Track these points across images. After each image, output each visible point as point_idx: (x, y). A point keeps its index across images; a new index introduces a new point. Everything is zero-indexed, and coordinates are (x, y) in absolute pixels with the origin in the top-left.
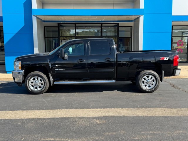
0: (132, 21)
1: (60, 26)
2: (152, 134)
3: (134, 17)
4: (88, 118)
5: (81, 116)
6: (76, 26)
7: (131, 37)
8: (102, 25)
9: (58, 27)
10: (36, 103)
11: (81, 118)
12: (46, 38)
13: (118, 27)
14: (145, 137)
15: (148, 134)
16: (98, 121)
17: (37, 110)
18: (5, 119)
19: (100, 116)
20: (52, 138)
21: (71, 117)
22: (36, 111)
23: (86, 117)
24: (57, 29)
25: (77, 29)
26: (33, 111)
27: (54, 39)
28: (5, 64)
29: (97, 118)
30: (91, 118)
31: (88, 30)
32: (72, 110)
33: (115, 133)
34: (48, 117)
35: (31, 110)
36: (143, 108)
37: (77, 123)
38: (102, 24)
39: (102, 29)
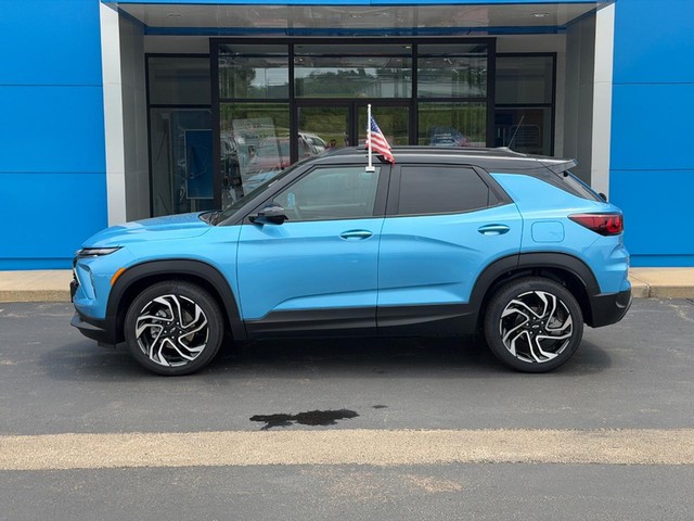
0: (554, 30)
1: (219, 51)
3: (564, 12)
4: (379, 468)
5: (350, 460)
6: (295, 52)
7: (550, 102)
8: (415, 49)
9: (213, 57)
11: (346, 468)
13: (493, 56)
16: (428, 485)
19: (432, 460)
21: (303, 466)
22: (140, 435)
23: (368, 467)
24: (206, 65)
25: (299, 65)
26: (127, 435)
29: (419, 469)
30: (390, 469)
31: (335, 70)
34: (196, 463)
36: (628, 430)
37: (335, 488)
38: (415, 42)
39: (415, 67)
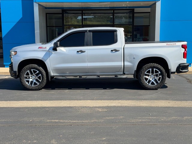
1: (64, 13)
2: (148, 119)
4: (91, 107)
6: (83, 12)
8: (114, 12)
9: (63, 14)
10: (40, 95)
11: (84, 107)
12: (48, 26)
13: (133, 13)
14: (140, 120)
15: (143, 119)
16: (100, 110)
17: (41, 100)
18: (12, 107)
20: (57, 120)
21: (75, 107)
23: (88, 107)
24: (61, 15)
26: (38, 101)
27: (57, 28)
28: (3, 58)
29: (99, 107)
30: (93, 107)
32: (76, 101)
33: (113, 118)
35: (35, 100)
36: (148, 101)
37: (80, 110)
38: (114, 10)
